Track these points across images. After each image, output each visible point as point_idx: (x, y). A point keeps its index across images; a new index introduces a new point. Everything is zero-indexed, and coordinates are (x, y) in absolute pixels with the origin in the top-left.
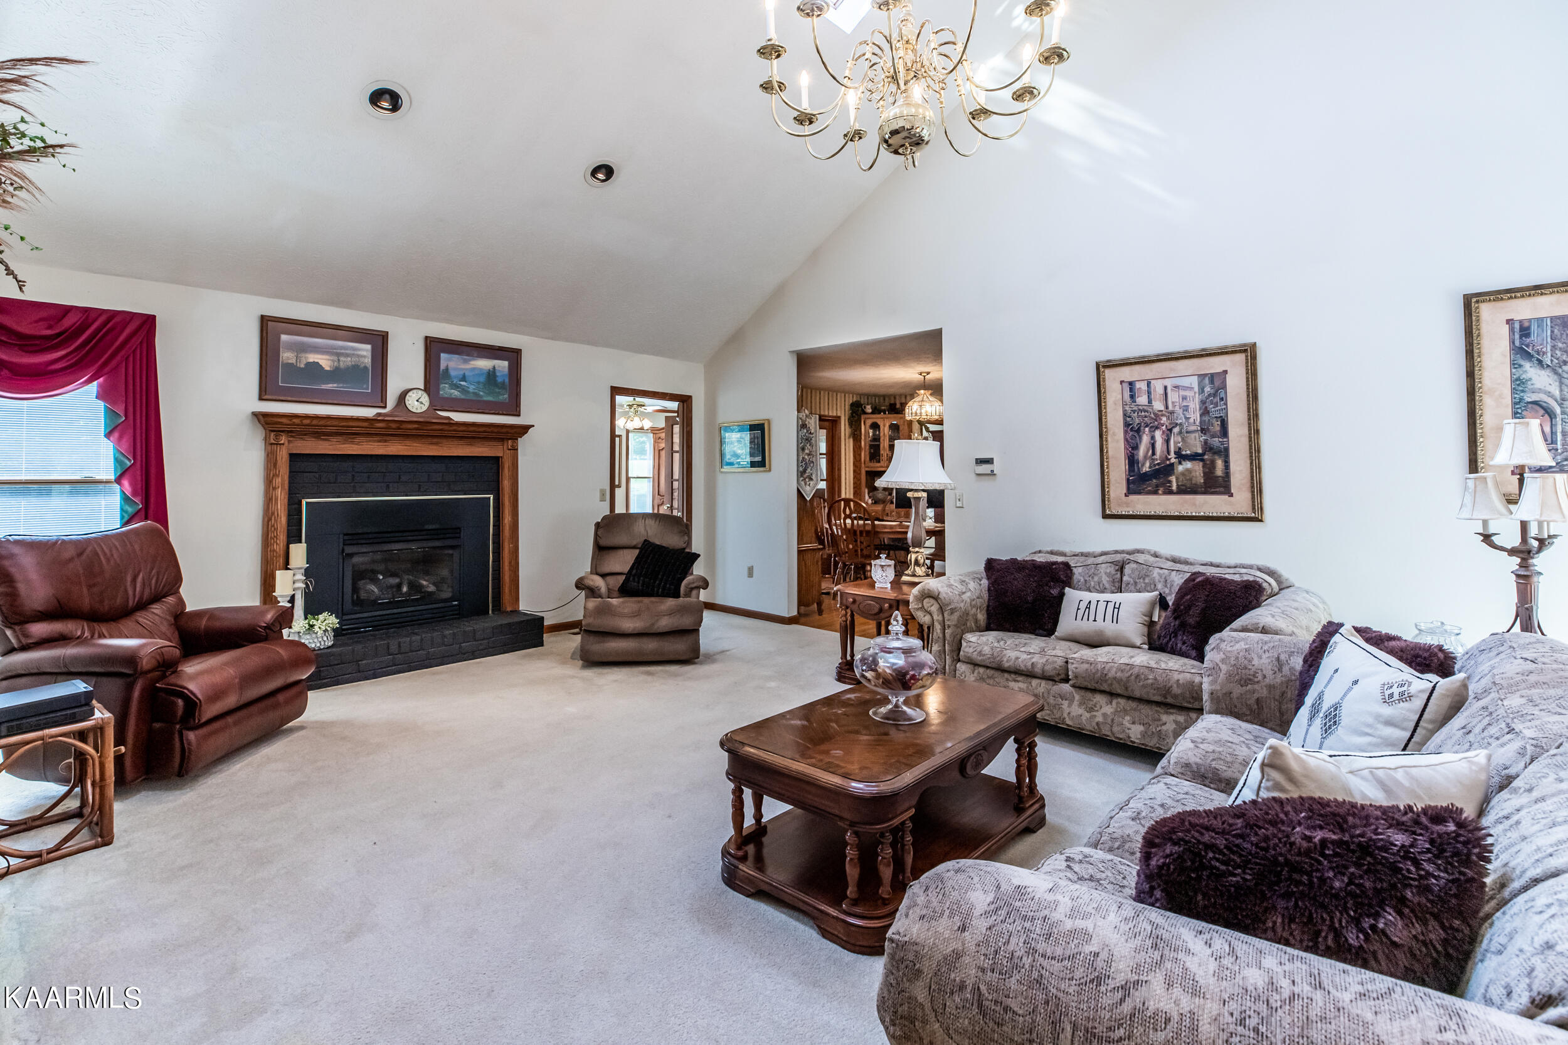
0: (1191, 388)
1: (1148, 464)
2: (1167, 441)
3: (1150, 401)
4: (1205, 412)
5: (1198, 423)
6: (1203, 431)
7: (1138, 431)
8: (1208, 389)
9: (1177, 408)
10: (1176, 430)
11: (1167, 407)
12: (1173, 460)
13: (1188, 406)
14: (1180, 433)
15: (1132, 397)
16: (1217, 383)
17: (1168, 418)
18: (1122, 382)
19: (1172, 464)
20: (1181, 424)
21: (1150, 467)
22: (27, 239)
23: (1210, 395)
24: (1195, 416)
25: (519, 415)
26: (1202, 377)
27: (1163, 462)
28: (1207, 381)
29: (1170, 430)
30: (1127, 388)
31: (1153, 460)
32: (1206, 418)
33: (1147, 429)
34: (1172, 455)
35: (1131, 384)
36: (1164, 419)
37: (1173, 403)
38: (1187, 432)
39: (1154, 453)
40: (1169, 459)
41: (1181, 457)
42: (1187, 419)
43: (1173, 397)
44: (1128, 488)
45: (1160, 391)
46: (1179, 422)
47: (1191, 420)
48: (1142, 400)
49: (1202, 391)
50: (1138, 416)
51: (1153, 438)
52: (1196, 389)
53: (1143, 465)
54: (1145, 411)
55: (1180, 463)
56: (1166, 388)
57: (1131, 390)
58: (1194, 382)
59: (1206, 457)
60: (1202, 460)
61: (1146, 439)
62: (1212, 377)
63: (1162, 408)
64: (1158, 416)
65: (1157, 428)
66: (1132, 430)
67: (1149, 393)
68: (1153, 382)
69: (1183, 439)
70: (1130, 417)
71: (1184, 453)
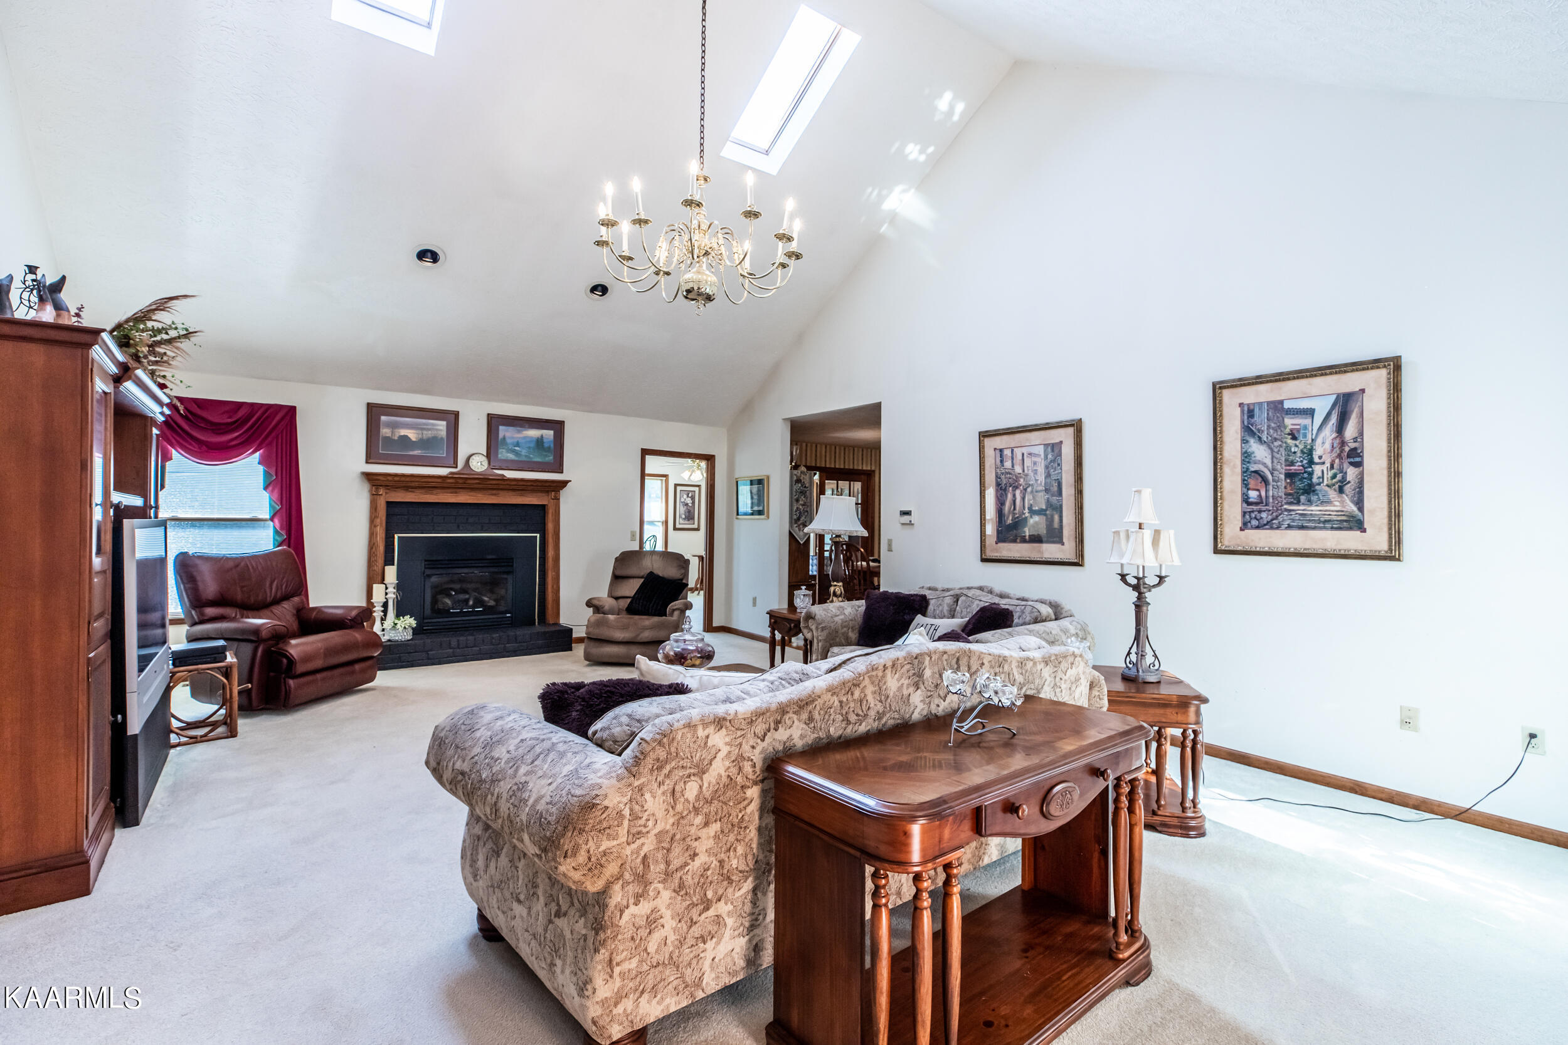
0: (1039, 455)
1: (1011, 518)
2: (1023, 499)
3: (1013, 466)
4: (1048, 475)
5: (1043, 484)
6: (1047, 490)
7: (1005, 490)
8: (1050, 456)
9: (1030, 472)
10: (1029, 490)
11: (1024, 471)
12: (1027, 515)
13: (1036, 470)
14: (1032, 492)
15: (1002, 461)
16: (1056, 451)
17: (1024, 480)
18: (995, 449)
19: (1026, 518)
20: (1032, 485)
21: (1012, 520)
22: (184, 381)
23: (1051, 462)
24: (1041, 478)
25: (562, 472)
26: (1046, 445)
27: (1020, 516)
28: (1049, 449)
29: (1025, 490)
30: (998, 452)
31: (1014, 514)
32: (1048, 480)
33: (1011, 488)
34: (1026, 511)
35: (1001, 451)
36: (1022, 480)
37: (1028, 467)
38: (1037, 492)
39: (1015, 509)
40: (1024, 514)
41: (1033, 512)
42: (1037, 480)
43: (1028, 462)
44: (998, 537)
45: (1020, 457)
46: (1031, 483)
47: (1039, 482)
48: (1008, 464)
49: (1046, 457)
50: (1006, 478)
51: (1014, 495)
52: (1043, 456)
53: (1008, 518)
54: (1010, 474)
55: (1031, 517)
56: (1023, 454)
57: (1001, 456)
58: (1040, 450)
59: (1048, 512)
60: (1045, 515)
61: (1010, 496)
62: (1053, 446)
63: (1021, 471)
64: (1018, 477)
65: (1017, 488)
66: (1001, 489)
67: (1012, 458)
68: (1015, 449)
69: (1033, 497)
70: (1000, 478)
71: (1034, 508)
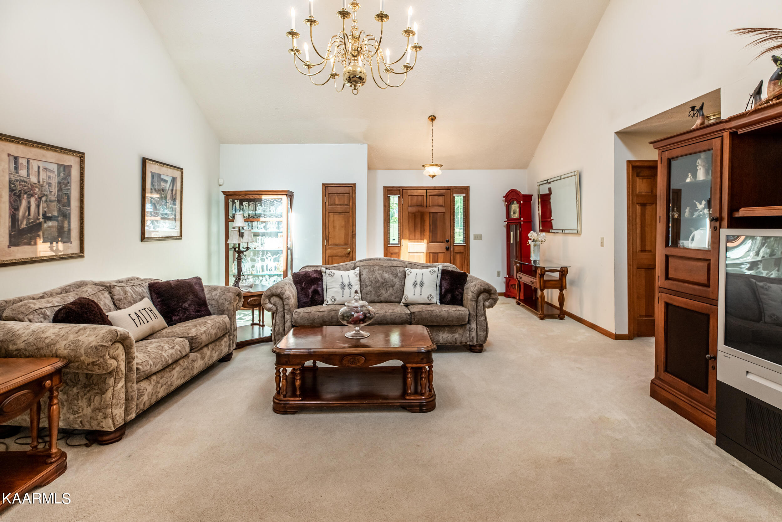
0: (53, 172)
1: (25, 223)
2: (38, 206)
3: (28, 175)
4: (60, 190)
5: (56, 196)
6: (59, 201)
7: (19, 196)
8: (62, 175)
9: (45, 184)
10: (44, 199)
11: (39, 182)
12: (41, 220)
13: (51, 183)
14: (46, 201)
15: (16, 168)
16: (67, 172)
17: (40, 190)
18: (9, 155)
19: (40, 223)
20: (47, 195)
21: (26, 225)
23: (63, 179)
24: (55, 190)
26: (59, 165)
27: (35, 221)
28: (62, 169)
29: (40, 198)
30: (12, 158)
31: (29, 219)
32: (60, 193)
33: (25, 196)
34: (41, 216)
35: (16, 158)
36: (37, 190)
37: (43, 179)
38: (50, 201)
39: (29, 215)
40: (39, 219)
41: (47, 218)
42: (50, 192)
43: (43, 175)
44: (10, 241)
45: (36, 169)
46: (46, 193)
47: (53, 193)
48: (23, 173)
49: (59, 175)
50: (20, 185)
51: (29, 203)
52: (56, 173)
53: (22, 223)
54: (25, 182)
55: (45, 222)
56: (39, 167)
57: (16, 163)
58: (54, 168)
59: (59, 219)
60: (57, 221)
61: (24, 203)
62: (65, 167)
63: (36, 181)
64: (33, 186)
65: (32, 196)
66: (15, 194)
67: (28, 168)
68: (31, 161)
69: (47, 205)
70: (13, 184)
71: (48, 215)
